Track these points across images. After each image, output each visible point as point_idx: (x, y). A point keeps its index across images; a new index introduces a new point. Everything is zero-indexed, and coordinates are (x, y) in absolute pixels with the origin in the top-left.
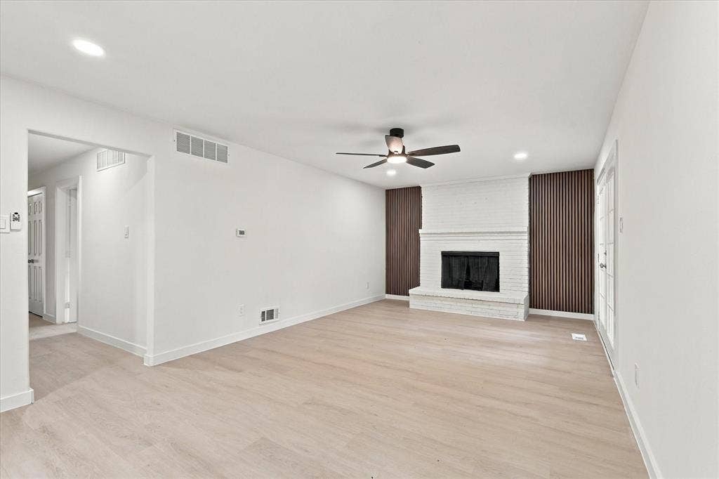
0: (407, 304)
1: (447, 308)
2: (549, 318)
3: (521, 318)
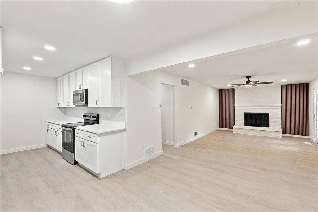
0: (232, 131)
1: (249, 133)
2: (290, 137)
3: (281, 137)
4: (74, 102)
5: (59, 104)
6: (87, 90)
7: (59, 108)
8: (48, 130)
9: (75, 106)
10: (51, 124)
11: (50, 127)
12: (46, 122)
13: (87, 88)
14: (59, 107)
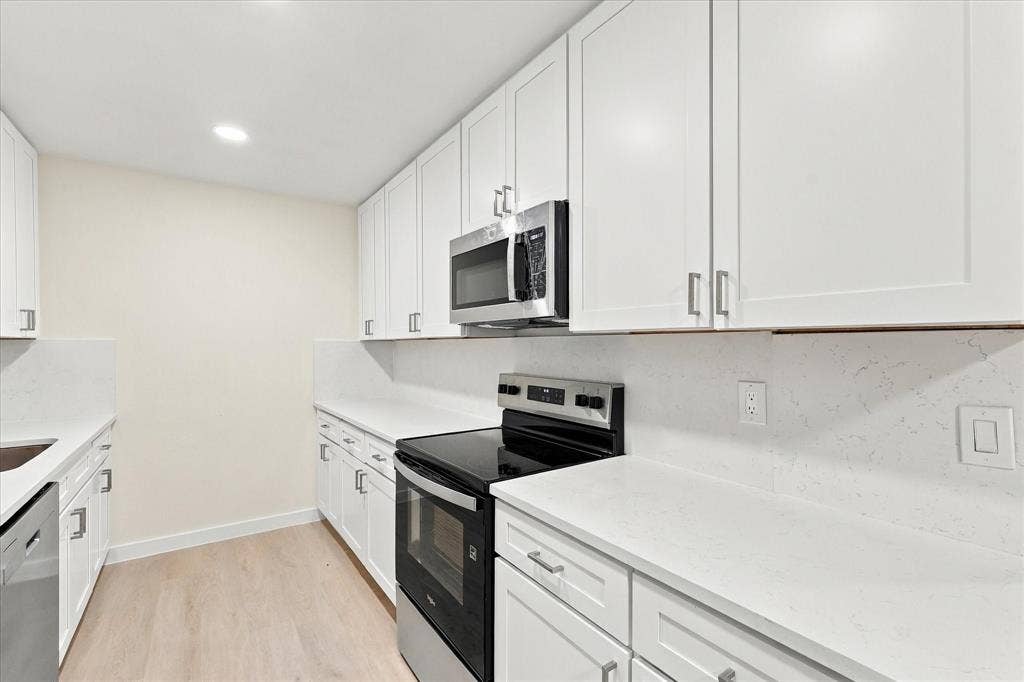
4: (455, 306)
5: (368, 323)
6: (562, 210)
7: (369, 344)
8: (323, 447)
9: (456, 330)
10: (335, 422)
11: (332, 433)
12: (316, 409)
13: (562, 198)
14: (367, 338)
